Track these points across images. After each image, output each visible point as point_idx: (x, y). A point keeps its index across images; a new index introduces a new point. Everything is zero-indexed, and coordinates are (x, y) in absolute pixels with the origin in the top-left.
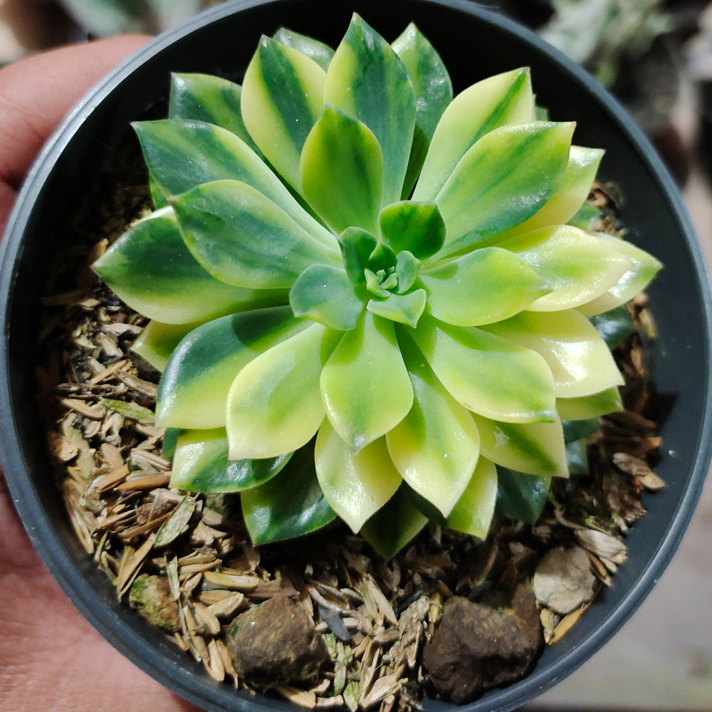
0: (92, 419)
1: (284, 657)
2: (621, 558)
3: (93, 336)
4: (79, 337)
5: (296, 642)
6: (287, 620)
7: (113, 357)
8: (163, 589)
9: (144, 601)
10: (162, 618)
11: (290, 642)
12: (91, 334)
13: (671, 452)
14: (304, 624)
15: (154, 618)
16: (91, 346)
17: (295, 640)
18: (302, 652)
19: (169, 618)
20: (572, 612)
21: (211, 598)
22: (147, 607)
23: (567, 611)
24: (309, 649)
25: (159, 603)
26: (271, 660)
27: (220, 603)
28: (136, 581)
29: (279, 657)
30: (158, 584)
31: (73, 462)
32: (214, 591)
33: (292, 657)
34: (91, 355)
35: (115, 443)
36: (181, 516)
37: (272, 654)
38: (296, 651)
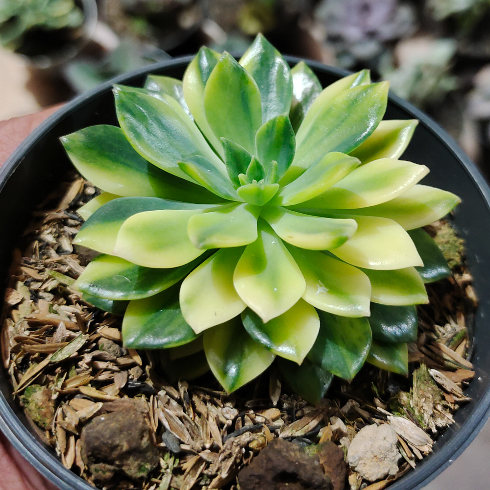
0: (38, 281)
1: (117, 442)
2: (427, 449)
3: (58, 237)
4: (48, 234)
5: (131, 434)
6: (128, 417)
7: (66, 251)
8: (47, 395)
9: (30, 399)
10: (39, 415)
11: (126, 433)
12: (57, 235)
13: (479, 379)
14: (140, 422)
15: (34, 414)
16: (55, 242)
17: (129, 432)
18: (134, 444)
19: (45, 415)
20: (378, 481)
21: (80, 405)
22: (31, 404)
23: (373, 478)
24: (141, 443)
25: (41, 404)
26: (106, 442)
27: (85, 409)
28: (30, 386)
29: (113, 441)
30: (44, 391)
31: (16, 307)
32: (83, 400)
33: (125, 447)
34: (53, 247)
35: (48, 299)
36: (74, 346)
37: (108, 436)
38: (129, 442)
